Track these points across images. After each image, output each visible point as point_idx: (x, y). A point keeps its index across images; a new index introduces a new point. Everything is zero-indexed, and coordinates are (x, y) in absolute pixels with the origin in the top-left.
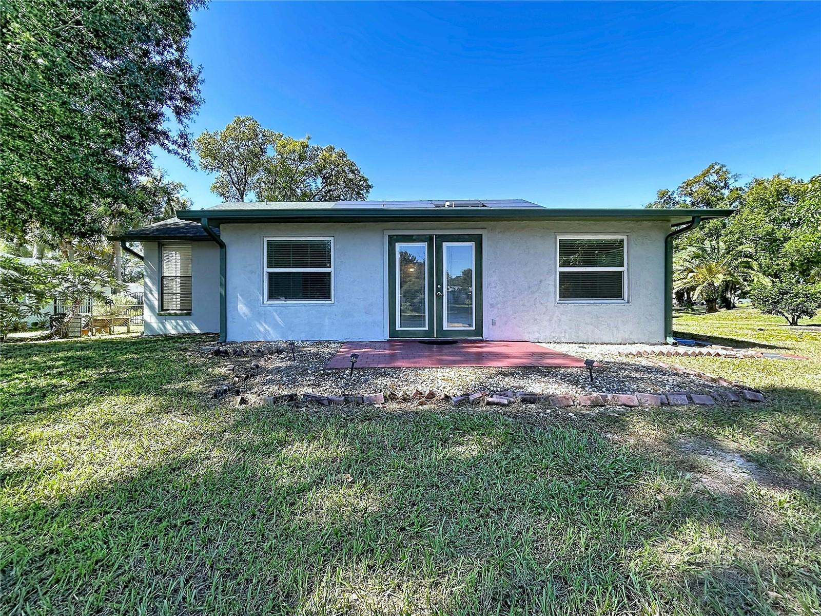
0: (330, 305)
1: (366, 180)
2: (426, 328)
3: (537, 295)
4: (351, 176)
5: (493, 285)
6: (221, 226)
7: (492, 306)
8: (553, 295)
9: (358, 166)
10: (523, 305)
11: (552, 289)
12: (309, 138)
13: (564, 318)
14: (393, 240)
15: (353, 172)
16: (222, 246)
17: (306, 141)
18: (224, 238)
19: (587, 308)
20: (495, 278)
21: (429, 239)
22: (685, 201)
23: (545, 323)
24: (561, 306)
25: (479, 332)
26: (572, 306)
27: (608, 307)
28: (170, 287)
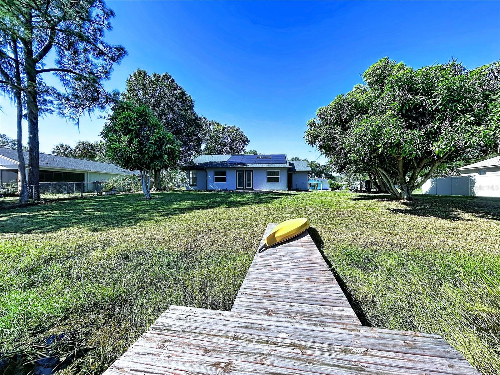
0: (225, 184)
2: (243, 187)
3: (263, 181)
4: (241, 137)
7: (255, 183)
10: (260, 183)
11: (266, 180)
13: (268, 186)
14: (237, 171)
16: (207, 172)
19: (272, 184)
20: (255, 178)
21: (243, 171)
23: (265, 187)
25: (252, 188)
26: (269, 184)
27: (276, 184)
28: (191, 180)
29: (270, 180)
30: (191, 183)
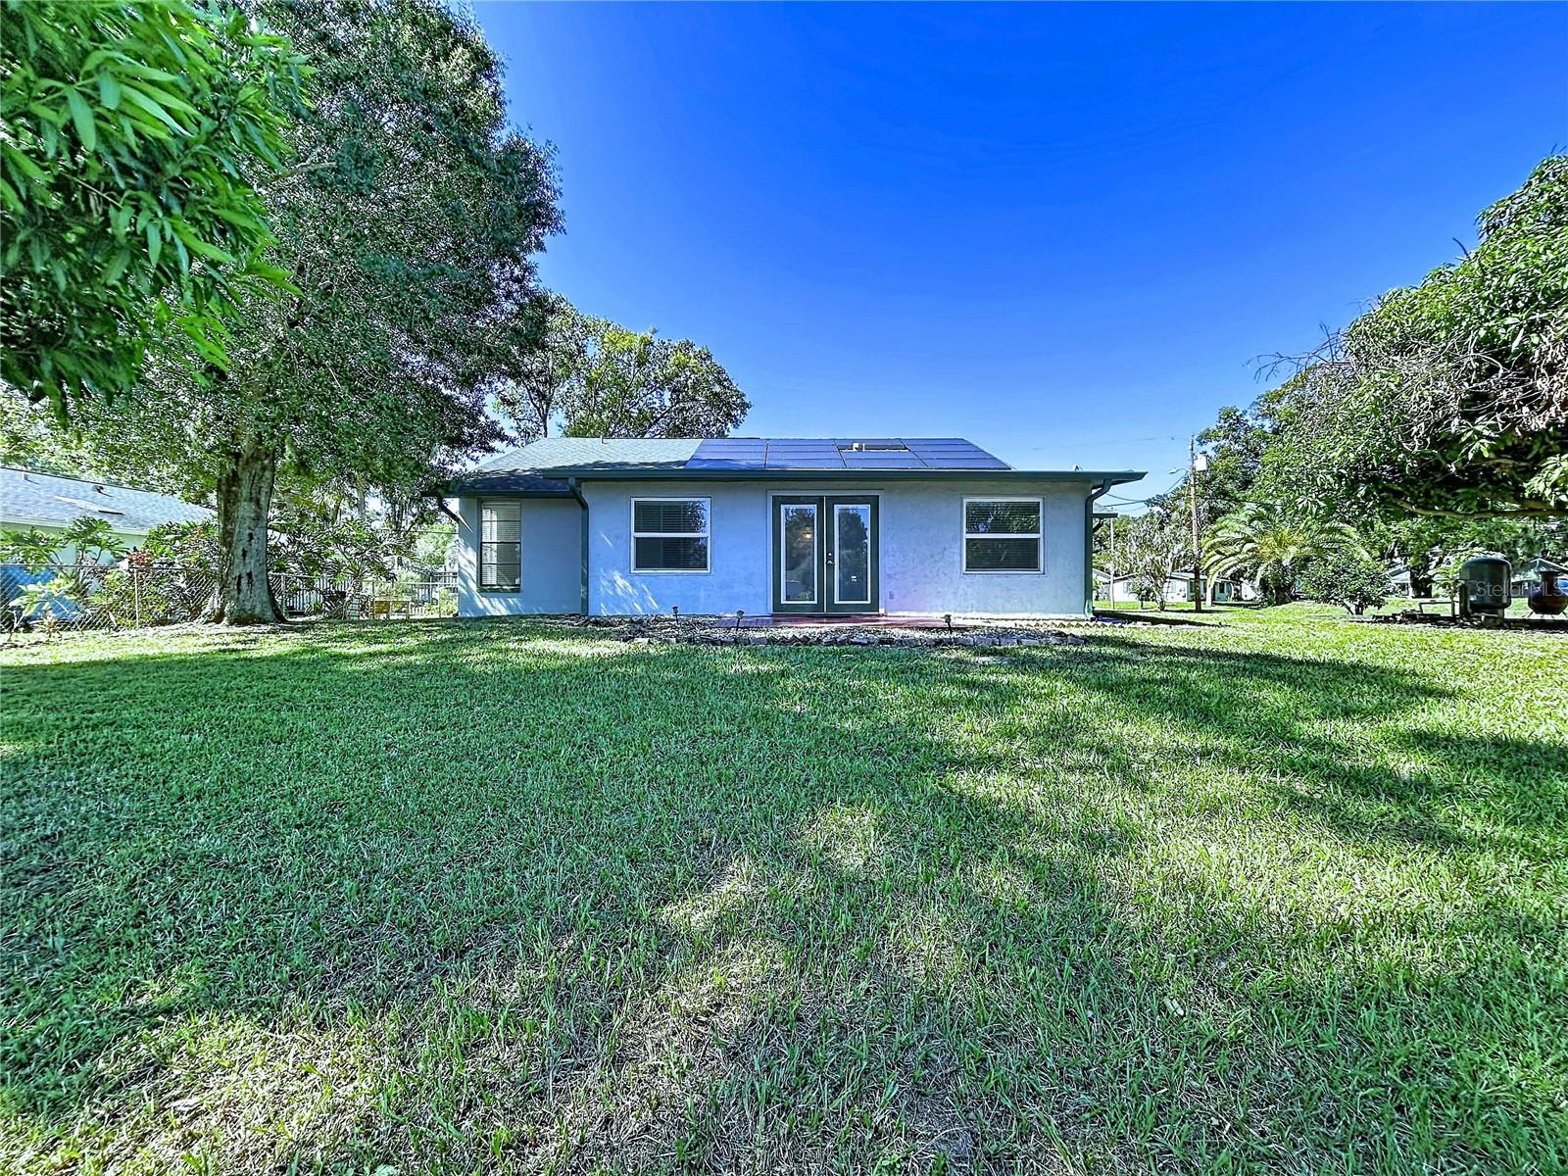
0: (707, 575)
1: (741, 396)
2: (816, 602)
3: (941, 564)
4: (717, 389)
5: (891, 553)
6: (583, 484)
7: (890, 576)
8: (958, 565)
9: (730, 373)
10: (925, 576)
11: (957, 558)
12: (654, 332)
13: (970, 591)
14: (777, 502)
15: (720, 383)
16: (584, 506)
17: (649, 335)
18: (586, 497)
19: (996, 580)
20: (894, 546)
21: (819, 501)
22: (1263, 426)
23: (950, 597)
24: (968, 579)
25: (875, 606)
26: (980, 577)
27: (1021, 578)
28: (491, 556)
29: (982, 558)
30: (491, 578)
